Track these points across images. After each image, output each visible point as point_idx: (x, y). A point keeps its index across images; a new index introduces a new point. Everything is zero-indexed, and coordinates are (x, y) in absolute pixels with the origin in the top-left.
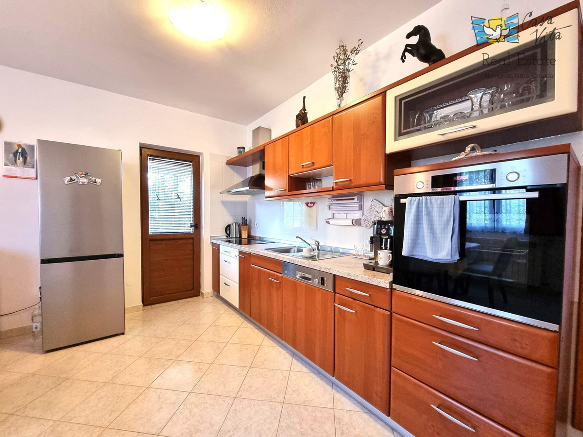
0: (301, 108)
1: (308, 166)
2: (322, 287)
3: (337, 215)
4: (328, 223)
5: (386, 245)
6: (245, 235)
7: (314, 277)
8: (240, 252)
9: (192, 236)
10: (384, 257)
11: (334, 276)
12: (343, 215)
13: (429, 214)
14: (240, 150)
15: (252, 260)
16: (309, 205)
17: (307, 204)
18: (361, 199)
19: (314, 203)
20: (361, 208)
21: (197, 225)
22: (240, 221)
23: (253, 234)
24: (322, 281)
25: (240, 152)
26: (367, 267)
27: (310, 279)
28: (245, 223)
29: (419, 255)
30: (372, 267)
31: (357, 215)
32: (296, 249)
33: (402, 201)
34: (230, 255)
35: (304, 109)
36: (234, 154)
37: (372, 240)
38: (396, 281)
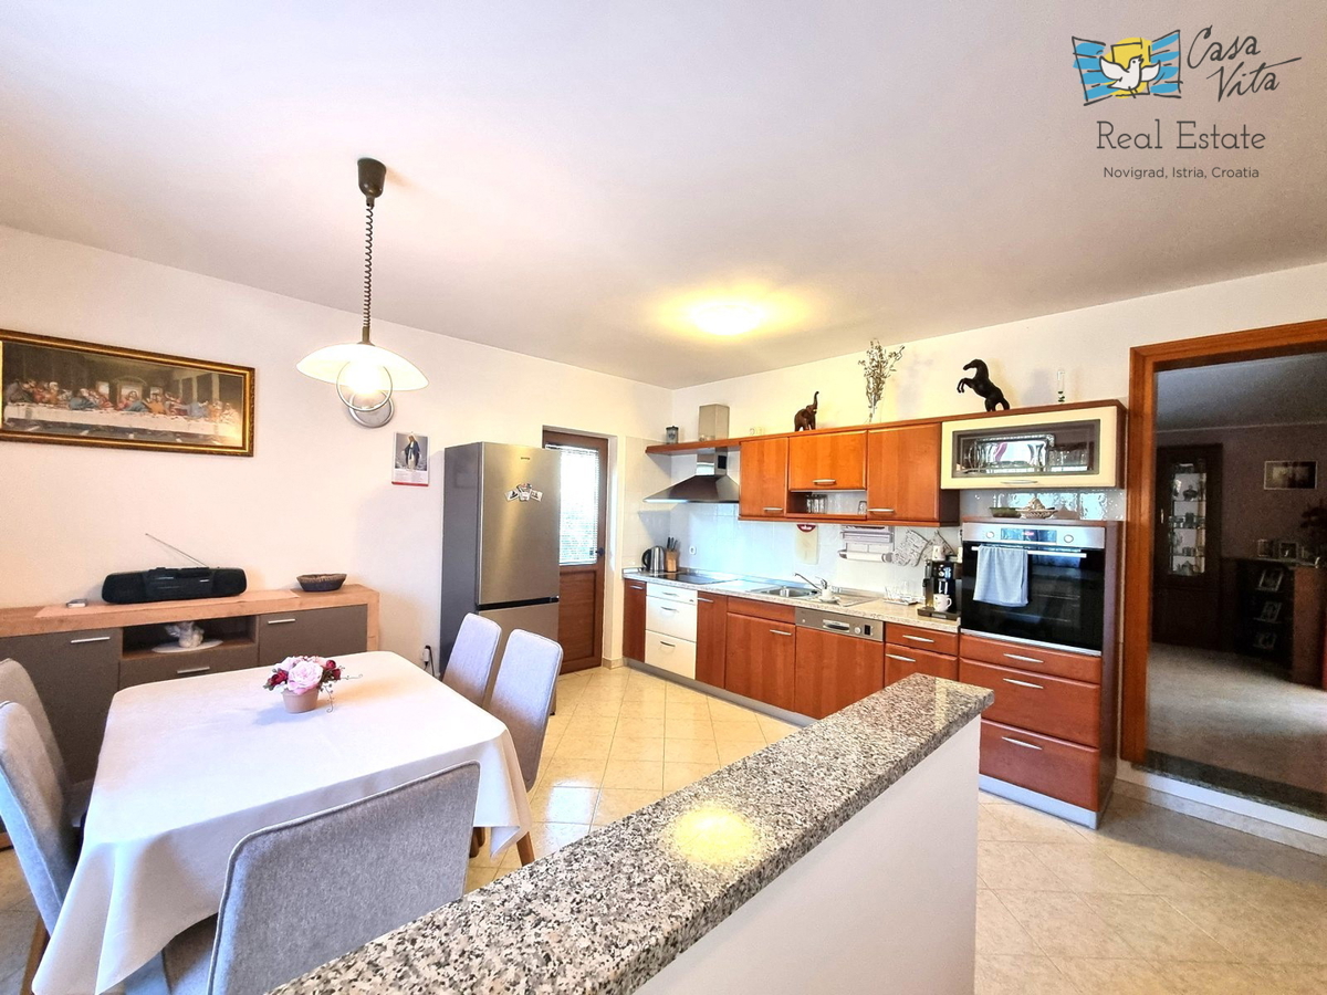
0: (811, 403)
1: (824, 485)
2: (867, 637)
3: (852, 546)
4: (844, 556)
5: (943, 588)
6: (672, 567)
7: (854, 626)
8: (701, 594)
9: (595, 568)
10: (941, 602)
11: (885, 623)
12: (865, 548)
13: (1001, 563)
14: (670, 432)
15: (732, 606)
16: (805, 528)
17: (799, 526)
18: (892, 529)
19: (813, 527)
20: (892, 540)
21: (601, 552)
22: (665, 544)
23: (681, 566)
24: (867, 630)
25: (671, 436)
26: (921, 613)
27: (847, 629)
28: (671, 547)
29: (991, 600)
30: (928, 613)
31: (886, 549)
32: (788, 591)
33: (974, 548)
34: (676, 598)
35: (815, 406)
36: (659, 438)
37: (926, 582)
38: (964, 625)
